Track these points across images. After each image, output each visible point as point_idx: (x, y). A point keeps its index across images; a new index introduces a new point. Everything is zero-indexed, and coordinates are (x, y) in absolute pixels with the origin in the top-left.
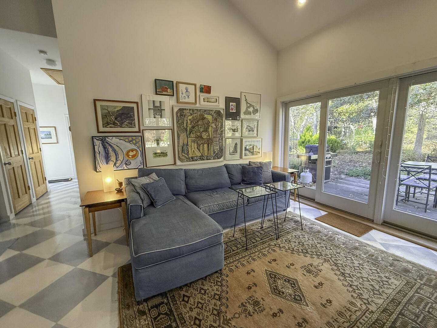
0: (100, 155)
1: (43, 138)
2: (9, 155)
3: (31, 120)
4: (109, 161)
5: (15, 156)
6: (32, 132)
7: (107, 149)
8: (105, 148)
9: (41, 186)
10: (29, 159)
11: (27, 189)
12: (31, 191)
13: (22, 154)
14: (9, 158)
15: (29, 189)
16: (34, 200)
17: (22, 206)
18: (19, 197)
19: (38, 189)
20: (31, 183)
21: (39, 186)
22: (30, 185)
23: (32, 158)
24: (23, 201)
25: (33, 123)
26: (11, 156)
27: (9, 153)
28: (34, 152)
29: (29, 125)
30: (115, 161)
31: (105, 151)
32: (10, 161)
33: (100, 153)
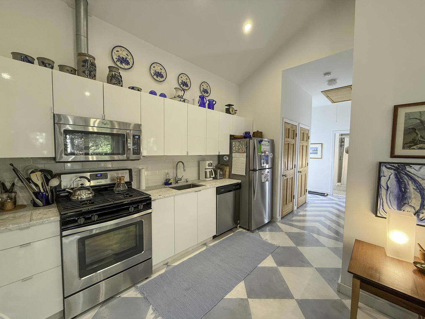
0: (389, 192)
1: (312, 154)
2: (287, 168)
3: (305, 139)
4: (403, 206)
5: (290, 169)
6: (305, 148)
7: (405, 184)
8: (400, 182)
9: (302, 197)
10: (299, 172)
11: (293, 197)
12: (295, 199)
13: (295, 168)
14: (286, 171)
15: (294, 198)
16: (295, 208)
17: (287, 211)
18: (286, 204)
19: (300, 199)
20: (296, 193)
21: (301, 196)
22: (295, 195)
23: (301, 172)
24: (288, 207)
25: (307, 141)
26: (288, 170)
27: (287, 167)
28: (303, 167)
29: (304, 143)
30: (418, 208)
31: (400, 188)
32: (286, 173)
33: (389, 190)
